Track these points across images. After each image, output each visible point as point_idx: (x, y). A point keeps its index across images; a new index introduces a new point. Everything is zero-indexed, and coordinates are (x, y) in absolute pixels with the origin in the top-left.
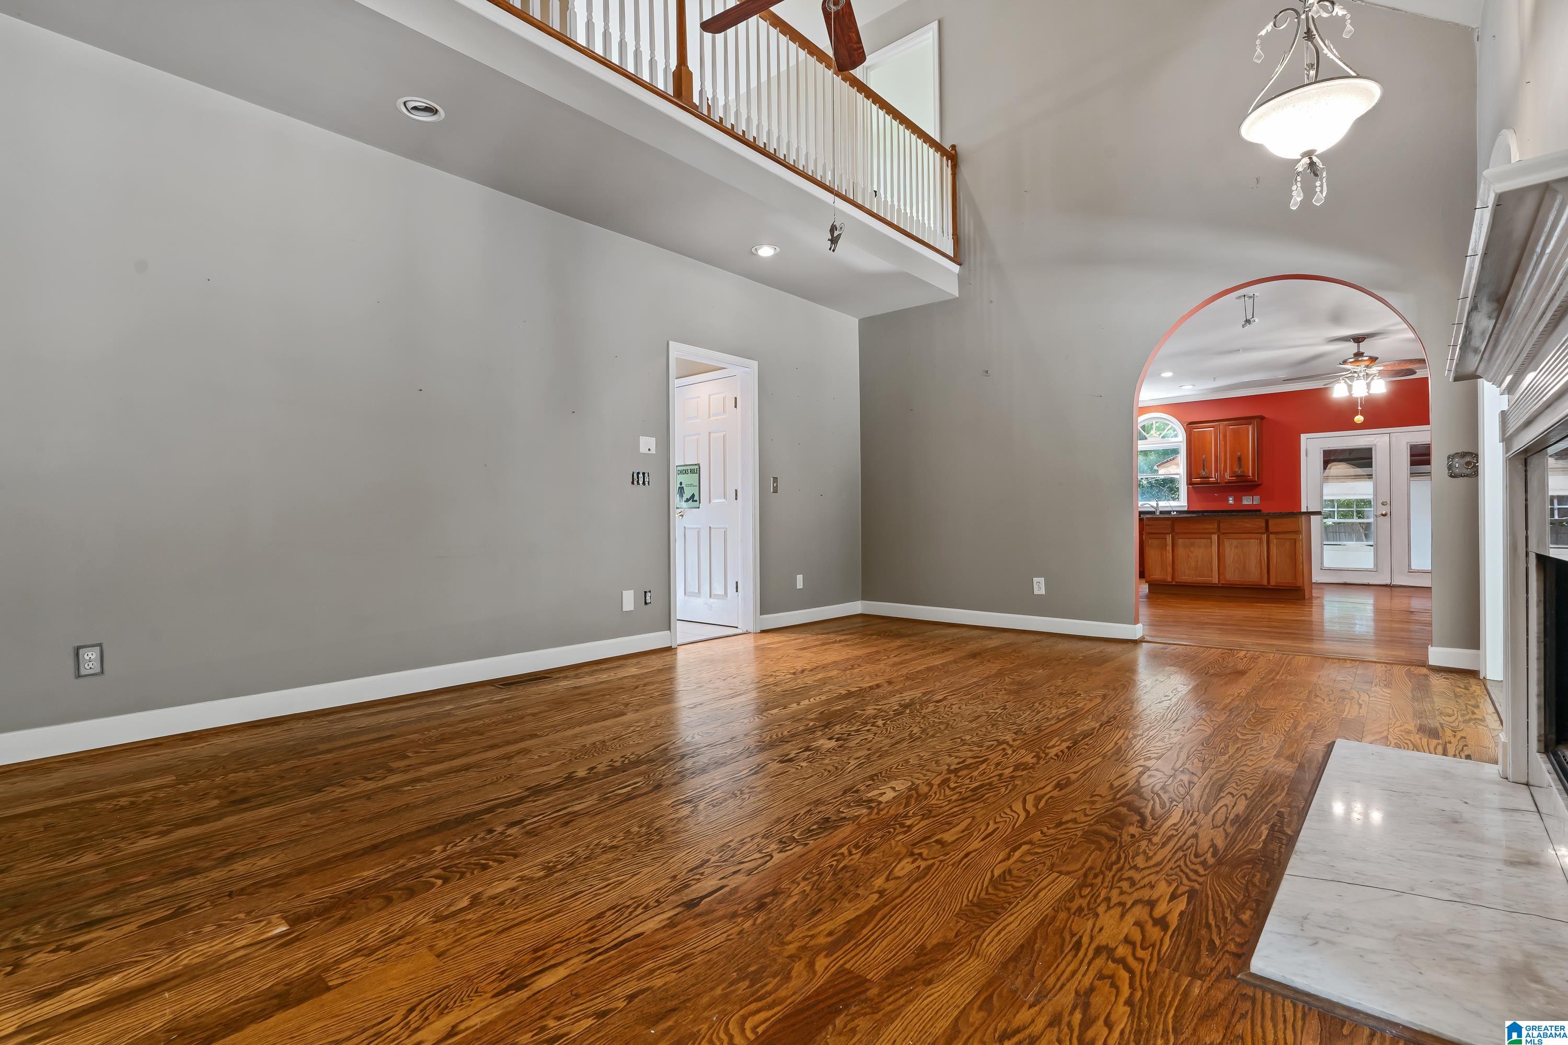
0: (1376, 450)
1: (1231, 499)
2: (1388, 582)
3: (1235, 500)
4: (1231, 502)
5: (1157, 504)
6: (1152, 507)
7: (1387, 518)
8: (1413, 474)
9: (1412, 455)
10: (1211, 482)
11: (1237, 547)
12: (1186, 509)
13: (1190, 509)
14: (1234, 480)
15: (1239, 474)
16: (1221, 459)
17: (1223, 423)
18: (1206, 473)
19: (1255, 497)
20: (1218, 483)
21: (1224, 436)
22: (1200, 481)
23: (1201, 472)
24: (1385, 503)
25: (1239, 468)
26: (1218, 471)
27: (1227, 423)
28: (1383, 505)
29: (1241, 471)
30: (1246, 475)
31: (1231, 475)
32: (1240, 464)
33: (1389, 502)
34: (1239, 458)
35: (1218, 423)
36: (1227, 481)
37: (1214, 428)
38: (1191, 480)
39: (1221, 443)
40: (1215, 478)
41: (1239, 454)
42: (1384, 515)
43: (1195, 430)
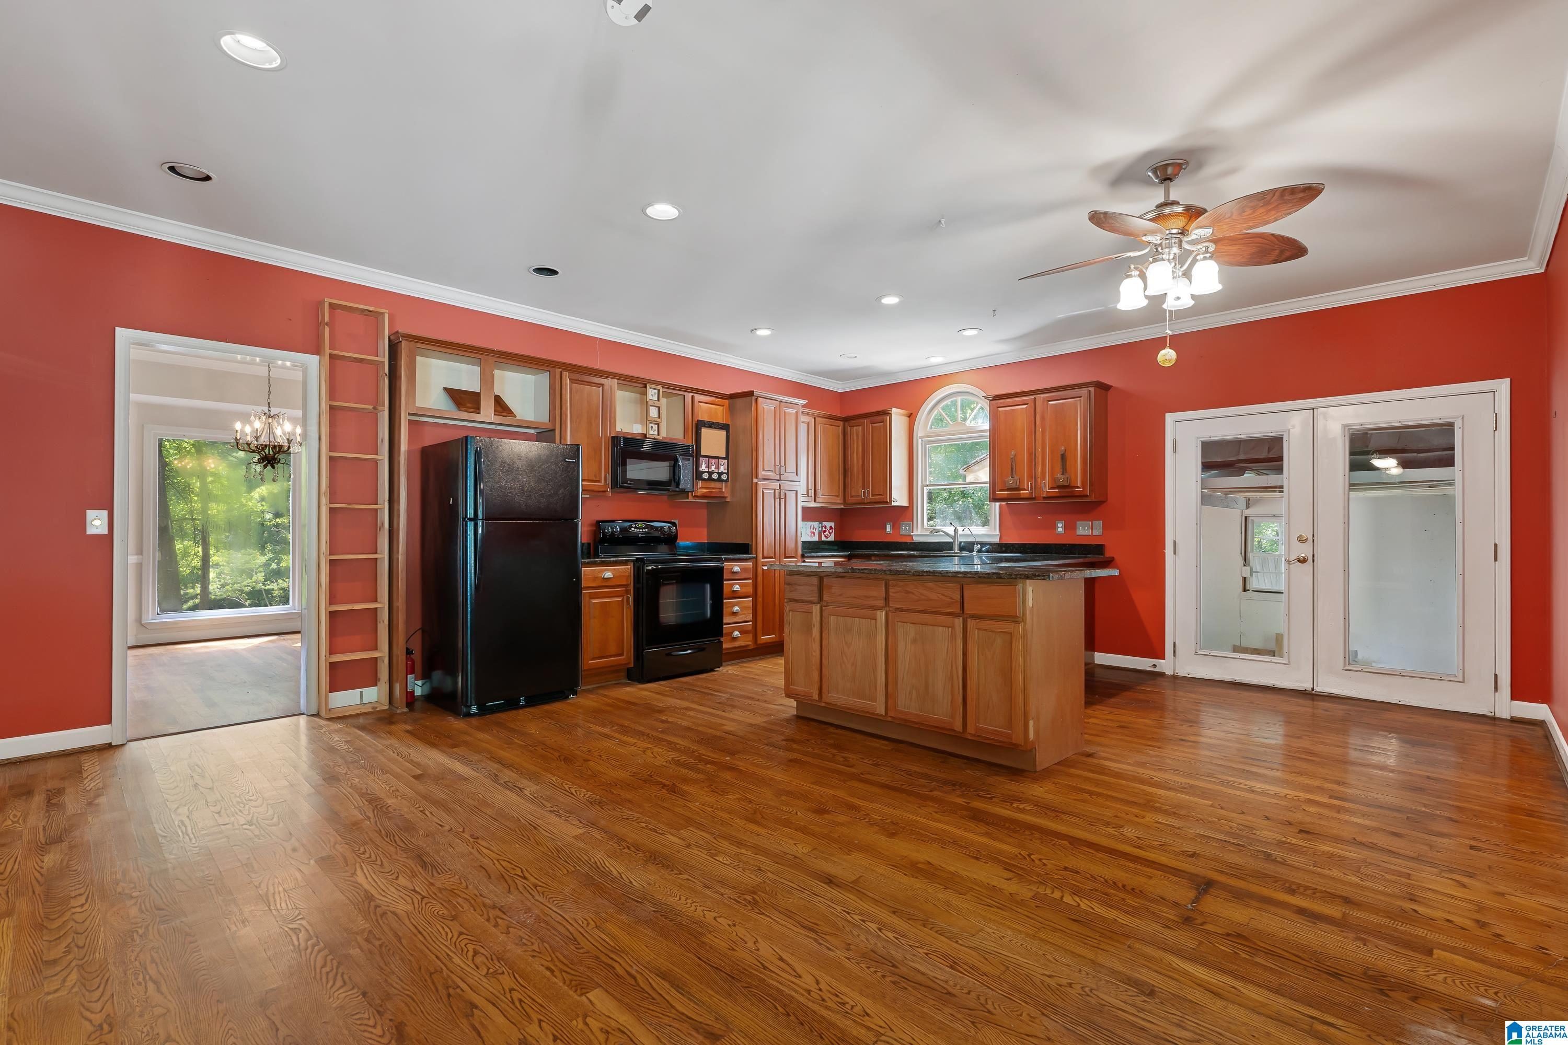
0: (1288, 441)
1: (1060, 525)
2: (1307, 686)
3: (1066, 527)
4: (1060, 530)
5: (956, 531)
6: (947, 534)
7: (1308, 566)
8: (1353, 486)
9: (1352, 453)
10: (1022, 496)
11: (914, 641)
12: (997, 540)
13: (1003, 541)
14: (1056, 493)
15: (1063, 484)
16: (1038, 458)
17: (1041, 397)
18: (1014, 482)
19: (1095, 523)
20: (1033, 498)
21: (1042, 419)
22: (1008, 494)
23: (1007, 480)
24: (1302, 539)
25: (1063, 473)
26: (1034, 479)
27: (1046, 395)
28: (1300, 542)
29: (1064, 478)
30: (1073, 485)
31: (1053, 485)
32: (1063, 467)
33: (1311, 538)
34: (1063, 456)
35: (1034, 396)
36: (1045, 495)
37: (1027, 404)
38: (995, 493)
39: (1039, 431)
40: (1028, 490)
41: (1063, 449)
42: (1303, 561)
43: (1001, 409)
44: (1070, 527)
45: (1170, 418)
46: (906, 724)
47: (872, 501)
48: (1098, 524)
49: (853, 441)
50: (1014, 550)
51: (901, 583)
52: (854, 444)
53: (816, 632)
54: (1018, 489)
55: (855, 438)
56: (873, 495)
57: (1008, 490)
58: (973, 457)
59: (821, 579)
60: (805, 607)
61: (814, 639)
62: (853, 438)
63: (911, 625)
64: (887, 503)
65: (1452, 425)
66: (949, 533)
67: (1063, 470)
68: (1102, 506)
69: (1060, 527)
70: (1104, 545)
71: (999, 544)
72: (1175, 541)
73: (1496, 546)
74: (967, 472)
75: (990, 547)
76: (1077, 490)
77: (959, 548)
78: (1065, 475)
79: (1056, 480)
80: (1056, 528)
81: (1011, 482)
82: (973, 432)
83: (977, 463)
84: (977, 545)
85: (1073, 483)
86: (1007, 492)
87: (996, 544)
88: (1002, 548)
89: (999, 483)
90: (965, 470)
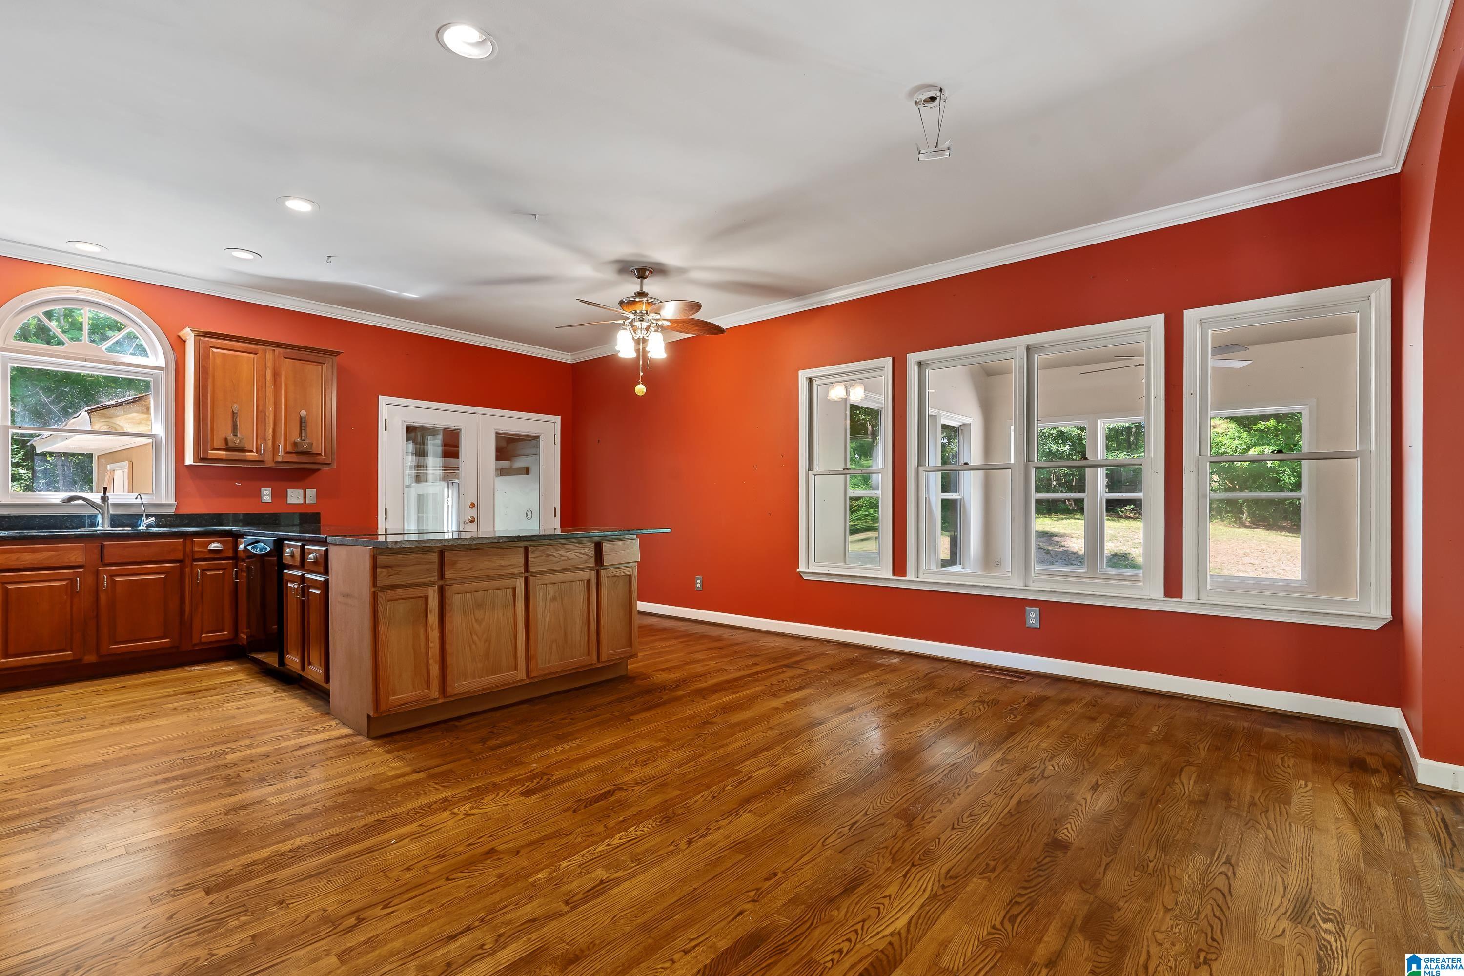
0: (463, 435)
1: (269, 492)
4: (267, 498)
5: (105, 499)
7: (474, 525)
8: (498, 472)
10: (248, 458)
11: (554, 599)
12: (172, 511)
13: (181, 512)
14: (293, 458)
15: (305, 449)
16: (269, 417)
17: (274, 350)
18: (240, 441)
19: (308, 491)
20: (262, 461)
21: (276, 375)
22: (226, 455)
23: (229, 438)
24: (472, 506)
25: (303, 438)
26: (265, 440)
27: (281, 350)
28: (471, 508)
29: (307, 443)
30: (315, 452)
31: (289, 449)
32: (303, 431)
33: (476, 504)
34: (303, 420)
35: (264, 347)
36: (280, 459)
37: (256, 354)
38: (205, 451)
39: (270, 387)
40: (257, 452)
41: (303, 413)
42: (472, 522)
43: (214, 350)
44: (279, 495)
45: (383, 400)
46: (545, 681)
48: (312, 493)
51: (542, 548)
53: (433, 619)
54: (242, 450)
57: (228, 450)
58: (109, 397)
59: (442, 554)
60: (417, 591)
61: (432, 627)
63: (550, 585)
65: (537, 438)
66: (95, 501)
67: (303, 435)
68: (316, 475)
69: (267, 495)
70: (320, 513)
71: (176, 516)
72: (386, 509)
73: (555, 508)
74: (94, 415)
75: (161, 520)
76: (319, 457)
77: (111, 523)
78: (307, 441)
79: (295, 444)
80: (262, 495)
81: (236, 441)
82: (114, 363)
83: (119, 405)
84: (144, 518)
85: (315, 450)
86: (224, 453)
87: (170, 516)
88: (183, 520)
89: (212, 440)
90: (90, 412)
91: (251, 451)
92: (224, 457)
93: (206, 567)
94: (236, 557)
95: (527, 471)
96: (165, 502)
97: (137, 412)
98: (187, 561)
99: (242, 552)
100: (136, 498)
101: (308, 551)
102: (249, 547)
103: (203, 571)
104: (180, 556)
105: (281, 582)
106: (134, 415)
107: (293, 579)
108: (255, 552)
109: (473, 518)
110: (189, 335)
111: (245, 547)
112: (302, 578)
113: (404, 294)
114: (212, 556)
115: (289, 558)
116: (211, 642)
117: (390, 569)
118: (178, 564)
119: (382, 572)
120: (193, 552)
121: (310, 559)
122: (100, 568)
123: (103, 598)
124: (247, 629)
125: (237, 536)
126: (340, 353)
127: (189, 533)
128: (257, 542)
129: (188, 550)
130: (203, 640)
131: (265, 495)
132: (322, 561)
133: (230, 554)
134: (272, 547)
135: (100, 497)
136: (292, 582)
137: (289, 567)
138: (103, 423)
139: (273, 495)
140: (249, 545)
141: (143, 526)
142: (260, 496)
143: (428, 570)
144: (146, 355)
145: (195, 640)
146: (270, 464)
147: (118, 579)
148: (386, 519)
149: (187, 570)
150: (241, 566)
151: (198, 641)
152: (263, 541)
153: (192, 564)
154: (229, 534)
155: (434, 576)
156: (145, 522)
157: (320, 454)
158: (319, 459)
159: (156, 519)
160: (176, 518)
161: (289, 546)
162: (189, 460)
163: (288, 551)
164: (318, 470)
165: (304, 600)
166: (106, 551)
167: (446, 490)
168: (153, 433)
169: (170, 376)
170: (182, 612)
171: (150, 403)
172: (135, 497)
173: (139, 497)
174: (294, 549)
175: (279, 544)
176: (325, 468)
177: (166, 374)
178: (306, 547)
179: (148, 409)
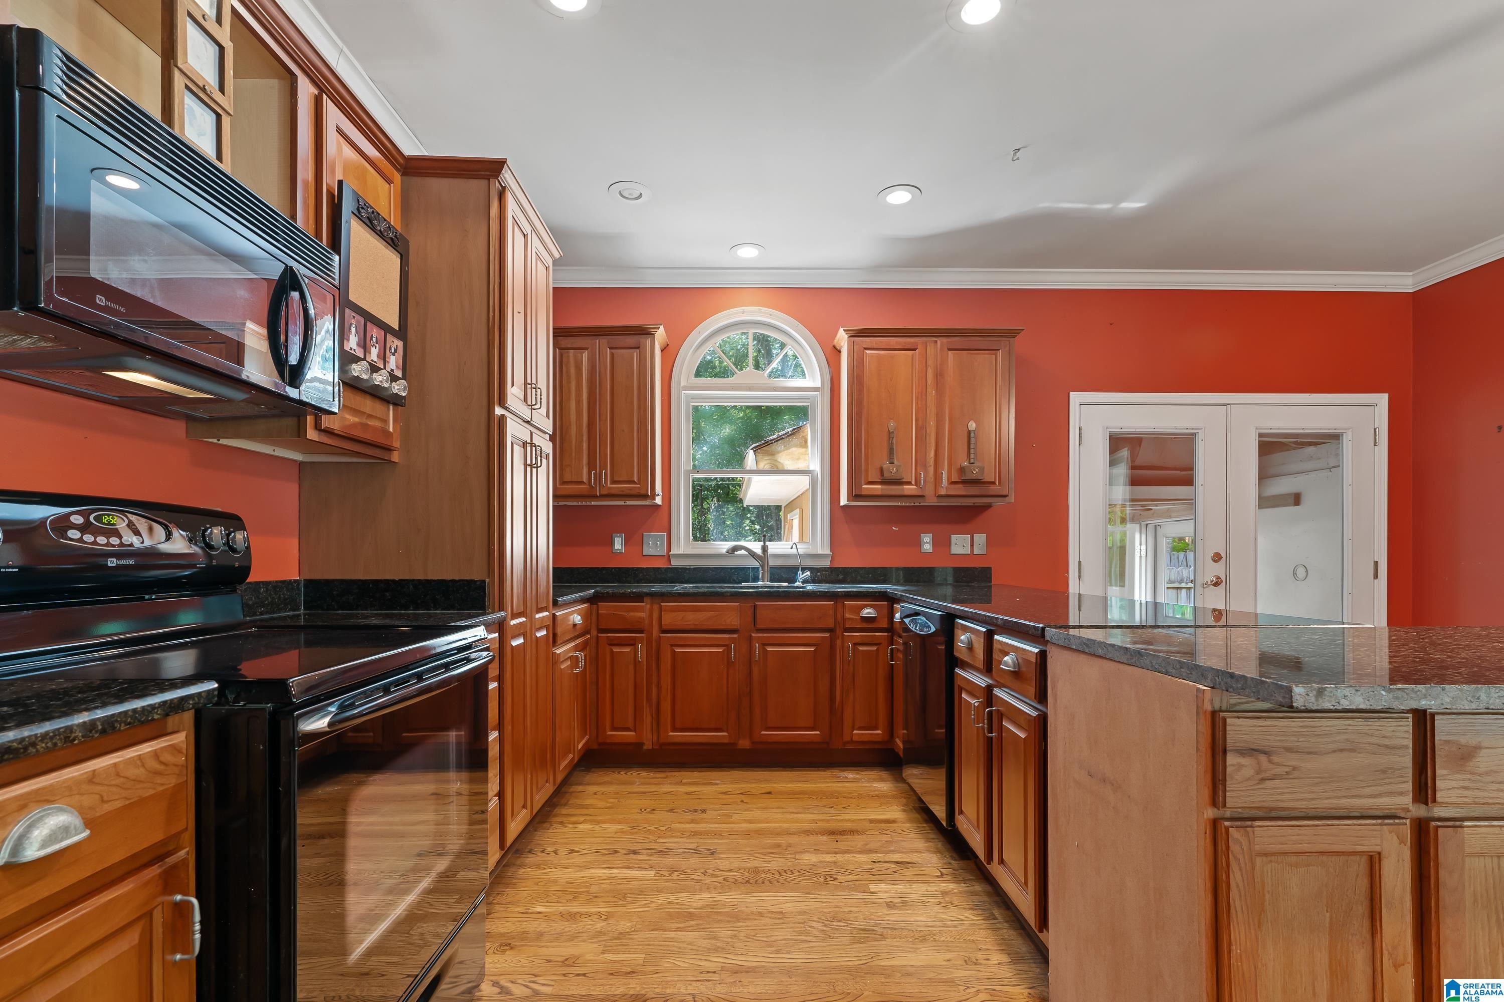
0: (1201, 443)
1: (927, 540)
4: (926, 549)
5: (765, 549)
6: (752, 554)
7: (1221, 589)
10: (907, 493)
12: (826, 563)
13: (836, 565)
14: (960, 490)
15: (974, 477)
16: (930, 435)
17: (936, 342)
18: (896, 469)
19: (976, 536)
20: (922, 496)
21: (939, 375)
22: (882, 489)
23: (885, 466)
24: (1217, 558)
25: (972, 461)
26: (925, 467)
27: (945, 340)
28: (1215, 561)
29: (978, 467)
30: (987, 479)
31: (955, 478)
32: (972, 451)
33: (1223, 555)
34: (972, 435)
35: (924, 339)
36: (943, 492)
37: (915, 350)
38: (859, 486)
39: (932, 393)
40: (916, 485)
41: (972, 425)
42: (1216, 584)
43: (868, 352)
44: (941, 543)
45: (1076, 398)
47: (613, 492)
48: (980, 539)
49: (569, 376)
50: (859, 578)
52: (569, 382)
53: (1398, 927)
54: (899, 482)
55: (573, 371)
56: (613, 482)
57: (883, 482)
58: (773, 430)
60: (1346, 835)
61: (1393, 955)
62: (568, 372)
64: (645, 497)
65: (1336, 437)
66: (755, 550)
67: (972, 456)
68: (988, 513)
69: (927, 543)
70: (991, 568)
71: (832, 570)
72: (1080, 562)
73: (1376, 564)
74: (759, 453)
75: (819, 575)
76: (992, 487)
77: (771, 577)
78: (977, 464)
79: (962, 470)
80: (922, 543)
81: (891, 470)
82: (775, 389)
83: (780, 440)
84: (800, 572)
85: (989, 476)
86: (880, 486)
87: (825, 569)
88: (838, 575)
89: (867, 471)
90: (755, 450)
91: (909, 483)
92: (880, 493)
93: (858, 641)
94: (891, 629)
95: (1297, 499)
96: (820, 553)
97: (796, 446)
98: (839, 632)
99: (898, 623)
100: (792, 548)
101: (999, 647)
102: (907, 621)
103: (855, 645)
104: (830, 623)
105: (951, 687)
106: (794, 449)
107: (973, 689)
108: (913, 629)
109: (1218, 578)
110: (842, 339)
111: (901, 618)
112: (988, 694)
113: (1124, 205)
114: (865, 625)
115: (965, 651)
116: (863, 742)
117: (1263, 758)
118: (828, 635)
119: (1240, 767)
120: (844, 620)
121: (1006, 664)
122: (753, 635)
123: (755, 670)
124: (903, 729)
125: (891, 600)
126: (1018, 331)
127: (840, 594)
128: (917, 614)
129: (839, 616)
130: (855, 738)
131: (925, 543)
132: (1031, 672)
133: (884, 624)
134: (938, 627)
135: (760, 547)
136: (971, 694)
137: (964, 665)
138: (768, 462)
139: (935, 544)
140: (907, 616)
141: (799, 582)
142: (919, 544)
143: (1384, 772)
144: (803, 375)
145: (846, 738)
146: (932, 501)
147: (769, 649)
148: (1080, 577)
149: (838, 642)
150: (898, 644)
151: (849, 739)
152: (925, 614)
153: (843, 635)
154: (883, 596)
155: (1401, 794)
156: (801, 576)
157: (994, 483)
158: (995, 489)
159: (811, 573)
160: (832, 572)
161: (965, 629)
162: (843, 501)
163: (963, 637)
164: (988, 507)
165: (991, 738)
166: (758, 612)
167: (1137, 536)
168: (811, 468)
169: (825, 398)
170: (832, 699)
171: (807, 435)
172: (790, 547)
173: (794, 546)
174: (972, 636)
175: (948, 621)
176: (998, 503)
177: (822, 395)
178: (996, 637)
179: (806, 442)
